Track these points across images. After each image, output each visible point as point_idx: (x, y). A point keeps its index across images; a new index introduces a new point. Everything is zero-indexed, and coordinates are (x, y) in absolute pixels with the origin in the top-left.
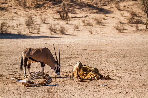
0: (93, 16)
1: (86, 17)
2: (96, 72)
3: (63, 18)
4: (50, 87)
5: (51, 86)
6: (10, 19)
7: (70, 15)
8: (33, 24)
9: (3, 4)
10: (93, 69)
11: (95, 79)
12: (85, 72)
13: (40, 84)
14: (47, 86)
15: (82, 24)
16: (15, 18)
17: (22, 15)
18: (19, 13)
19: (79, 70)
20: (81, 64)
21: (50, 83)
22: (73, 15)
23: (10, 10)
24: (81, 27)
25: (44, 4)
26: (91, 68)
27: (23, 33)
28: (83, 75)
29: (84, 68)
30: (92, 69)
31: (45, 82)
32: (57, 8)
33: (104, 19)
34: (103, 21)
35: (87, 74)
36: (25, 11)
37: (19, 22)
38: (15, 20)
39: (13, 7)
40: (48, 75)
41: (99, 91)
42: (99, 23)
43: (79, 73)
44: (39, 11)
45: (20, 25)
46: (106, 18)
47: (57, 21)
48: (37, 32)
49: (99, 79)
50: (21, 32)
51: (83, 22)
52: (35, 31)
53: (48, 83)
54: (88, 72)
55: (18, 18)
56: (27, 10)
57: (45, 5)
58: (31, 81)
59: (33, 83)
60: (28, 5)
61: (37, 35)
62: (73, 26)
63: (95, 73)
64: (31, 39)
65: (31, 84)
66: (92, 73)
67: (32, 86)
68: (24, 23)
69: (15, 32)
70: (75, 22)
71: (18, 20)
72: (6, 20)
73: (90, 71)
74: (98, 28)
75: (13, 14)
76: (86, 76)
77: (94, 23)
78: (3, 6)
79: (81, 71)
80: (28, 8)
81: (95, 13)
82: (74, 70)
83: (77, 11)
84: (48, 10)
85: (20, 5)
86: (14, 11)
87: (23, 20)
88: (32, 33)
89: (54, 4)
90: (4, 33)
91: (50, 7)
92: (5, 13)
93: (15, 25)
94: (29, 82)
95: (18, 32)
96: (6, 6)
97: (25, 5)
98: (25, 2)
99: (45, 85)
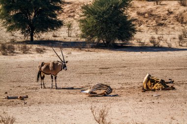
2: (162, 83)
5: (110, 96)
8: (186, 37)
9: (163, 20)
10: (160, 80)
12: (152, 84)
16: (172, 33)
17: (179, 30)
18: (176, 28)
20: (150, 76)
23: (168, 25)
26: (158, 79)
27: (174, 46)
29: (152, 79)
31: (105, 93)
35: (154, 85)
36: (182, 26)
37: (173, 36)
39: (171, 23)
43: (147, 84)
45: (174, 38)
49: (163, 89)
50: (171, 45)
52: (185, 44)
53: (108, 94)
56: (184, 25)
58: (94, 91)
59: (96, 93)
60: (185, 21)
65: (92, 94)
67: (93, 96)
68: (177, 37)
69: (166, 45)
71: (174, 34)
73: (157, 82)
75: (171, 29)
76: (153, 87)
78: (163, 22)
79: (149, 82)
80: (185, 23)
85: (178, 21)
86: (172, 26)
88: (181, 46)
92: (164, 29)
93: (169, 39)
94: (91, 93)
95: (169, 46)
96: (165, 22)
97: (182, 21)
98: (183, 18)
99: (105, 95)
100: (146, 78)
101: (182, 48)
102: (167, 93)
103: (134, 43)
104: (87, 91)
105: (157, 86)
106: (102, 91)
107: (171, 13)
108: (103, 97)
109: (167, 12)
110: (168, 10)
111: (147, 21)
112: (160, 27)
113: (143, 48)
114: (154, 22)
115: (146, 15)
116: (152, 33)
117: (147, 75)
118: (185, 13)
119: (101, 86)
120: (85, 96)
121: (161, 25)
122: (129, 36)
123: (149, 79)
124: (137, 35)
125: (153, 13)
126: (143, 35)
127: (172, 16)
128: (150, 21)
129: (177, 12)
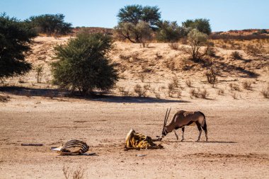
0: (241, 81)
1: (235, 80)
2: (148, 141)
3: (210, 82)
6: (155, 81)
7: (219, 78)
8: (177, 87)
9: (150, 65)
10: (145, 137)
12: (137, 141)
14: (83, 155)
15: (229, 88)
16: (161, 81)
17: (169, 78)
18: (166, 75)
21: (86, 151)
22: (222, 79)
23: (156, 72)
24: (226, 92)
25: (193, 66)
26: (143, 136)
27: (162, 96)
28: (135, 144)
29: (136, 136)
31: (80, 151)
32: (205, 71)
33: (254, 83)
34: (252, 85)
35: (138, 143)
37: (162, 85)
38: (160, 83)
39: (160, 69)
40: (85, 144)
41: (122, 162)
42: (247, 87)
43: (131, 141)
44: (187, 73)
45: (164, 88)
46: (257, 82)
47: (204, 85)
49: (149, 148)
50: (160, 95)
51: (231, 85)
52: (176, 95)
53: (84, 152)
54: (140, 141)
55: (163, 81)
56: (175, 72)
57: (194, 67)
58: (67, 149)
59: (69, 151)
60: (176, 67)
61: (176, 99)
62: (218, 90)
63: (146, 142)
65: (65, 152)
68: (167, 86)
69: (153, 96)
70: (221, 86)
73: (142, 139)
74: (244, 93)
75: (159, 77)
76: (137, 145)
77: (241, 87)
78: (150, 68)
79: (133, 139)
80: (176, 70)
83: (225, 74)
84: (197, 73)
85: (168, 67)
86: (161, 73)
87: (167, 83)
88: (172, 97)
89: (203, 67)
90: (142, 96)
91: (199, 70)
92: (152, 76)
93: (157, 89)
94: (64, 150)
95: (156, 96)
96: (153, 68)
97: (173, 67)
98: (174, 64)
99: (80, 154)
100: (129, 134)
101: (172, 99)
102: (154, 152)
103: (116, 92)
104: (59, 149)
105: (142, 144)
106: (77, 149)
107: (160, 57)
108: (77, 157)
109: (155, 56)
110: (157, 54)
111: (132, 67)
112: (147, 74)
113: (126, 99)
114: (140, 67)
115: (131, 59)
116: (137, 81)
117: (131, 131)
118: (176, 59)
119: (75, 143)
120: (56, 154)
121: (149, 71)
122: (110, 84)
123: (132, 135)
124: (120, 83)
125: (139, 57)
126: (127, 83)
127: (161, 61)
128: (134, 66)
129: (167, 57)
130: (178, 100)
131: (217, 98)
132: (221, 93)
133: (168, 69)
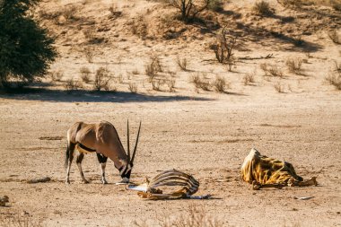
0: (282, 57)
1: (268, 57)
2: (289, 171)
3: (221, 60)
4: (195, 201)
5: (197, 198)
6: (115, 61)
7: (236, 54)
8: (161, 71)
9: (100, 31)
10: (283, 164)
11: (286, 185)
12: (266, 171)
13: (175, 194)
14: (189, 198)
15: (261, 72)
16: (125, 60)
17: (139, 54)
18: (133, 49)
19: (255, 167)
20: (257, 153)
21: (195, 192)
22: (242, 55)
23: (114, 43)
24: (258, 79)
25: (183, 30)
26: (278, 162)
27: (141, 89)
28: (262, 177)
29: (264, 161)
30: (280, 164)
31: (185, 191)
32: (209, 40)
33: (306, 62)
34: (304, 66)
35: (269, 174)
36: (145, 44)
37: (131, 68)
38: (125, 63)
39: (120, 38)
40: (190, 177)
41: (294, 210)
42: (295, 69)
43: (254, 172)
44: (173, 45)
45: (136, 73)
46: (310, 60)
47: (210, 66)
48: (169, 89)
50: (135, 88)
51: (264, 67)
52: (165, 87)
53: (191, 193)
54: (273, 171)
55: (130, 61)
56: (149, 43)
57: (186, 33)
58: (157, 189)
59: (161, 192)
60: (150, 33)
61: (168, 94)
62: (243, 76)
63: (286, 172)
64: (156, 103)
65: (155, 195)
66: (281, 174)
67: (159, 198)
68: (143, 70)
70: (246, 69)
71: (130, 63)
72: (107, 63)
73: (277, 168)
74: (293, 80)
75: (120, 52)
76: (268, 178)
77: (285, 71)
78: (100, 35)
79: (259, 168)
80: (152, 39)
81: (286, 50)
82: (244, 166)
83: (250, 45)
84: (192, 44)
85: (135, 33)
86: (123, 45)
87: (141, 64)
88: (158, 90)
89: (203, 32)
90: (102, 89)
91: (195, 38)
92: (105, 50)
93: (125, 75)
94: (153, 191)
96: (107, 35)
97: (145, 33)
98: (145, 27)
99: (185, 197)
101: (159, 94)
104: (144, 188)
107: (119, 14)
109: (109, 13)
110: (111, 9)
111: (64, 33)
112: (96, 46)
114: (81, 34)
115: (62, 18)
116: (78, 61)
118: (150, 17)
121: (99, 41)
125: (78, 15)
127: (121, 21)
128: (70, 32)
129: (132, 14)
130: (173, 95)
131: (245, 92)
132: (249, 80)
133: (134, 37)
